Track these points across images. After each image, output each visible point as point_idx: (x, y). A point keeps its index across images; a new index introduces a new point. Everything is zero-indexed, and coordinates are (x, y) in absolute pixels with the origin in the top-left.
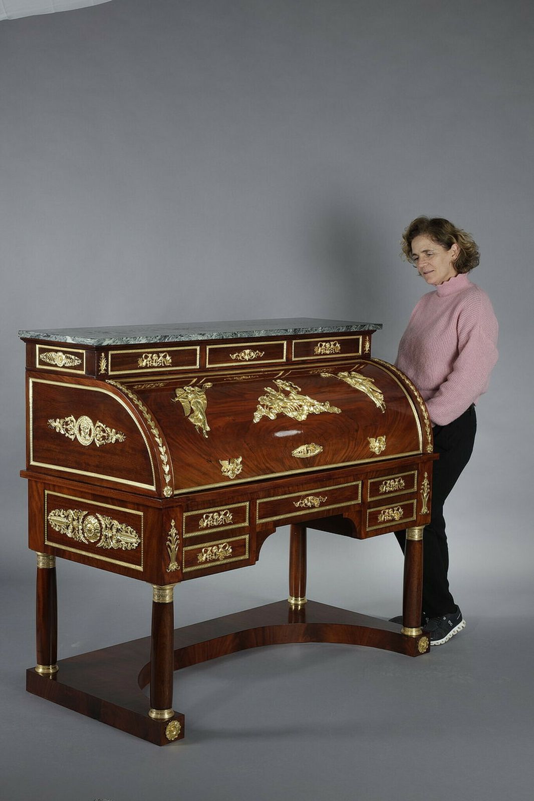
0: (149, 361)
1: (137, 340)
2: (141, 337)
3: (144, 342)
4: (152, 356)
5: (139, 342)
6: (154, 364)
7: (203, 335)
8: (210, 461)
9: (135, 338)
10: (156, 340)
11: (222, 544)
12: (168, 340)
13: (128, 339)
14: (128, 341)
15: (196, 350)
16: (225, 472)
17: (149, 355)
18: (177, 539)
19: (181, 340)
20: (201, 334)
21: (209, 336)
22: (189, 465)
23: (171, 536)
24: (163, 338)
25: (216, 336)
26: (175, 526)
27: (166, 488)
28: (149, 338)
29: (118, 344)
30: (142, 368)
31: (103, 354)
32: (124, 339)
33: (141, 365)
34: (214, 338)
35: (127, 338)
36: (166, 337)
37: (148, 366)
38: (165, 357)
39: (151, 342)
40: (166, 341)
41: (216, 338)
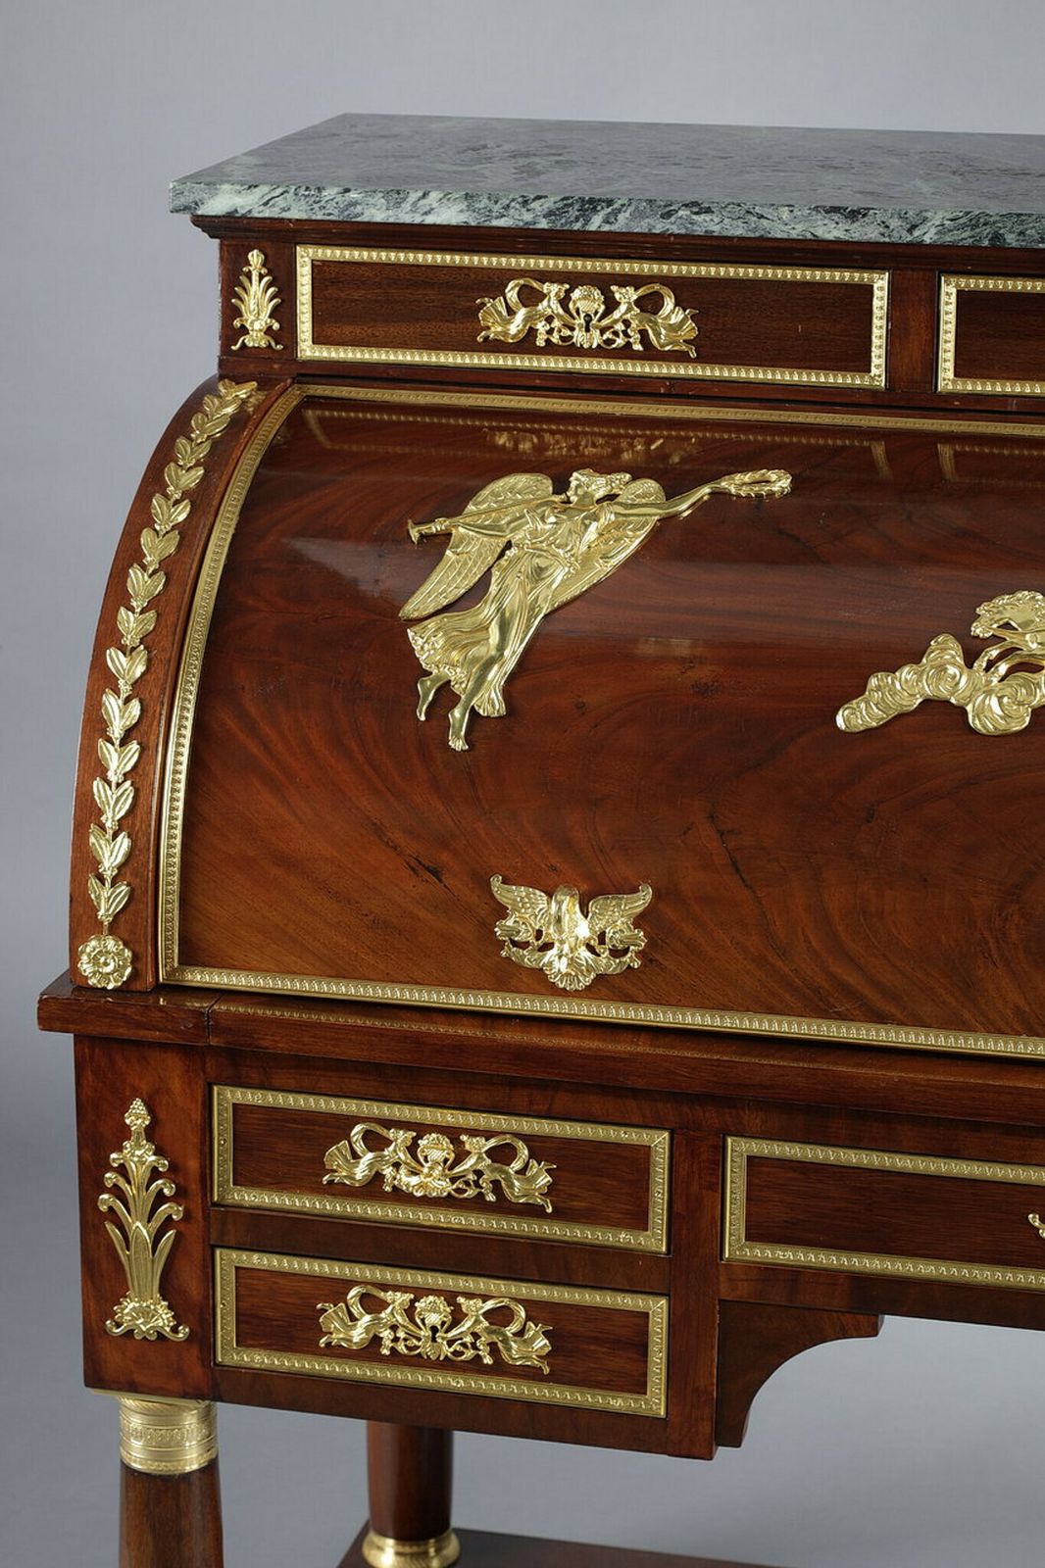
0: (549, 319)
1: (407, 206)
2: (434, 196)
3: (454, 222)
4: (568, 292)
5: (418, 220)
6: (579, 337)
7: (854, 215)
8: (435, 873)
9: (396, 196)
10: (528, 217)
11: (485, 1298)
12: (607, 221)
13: (353, 195)
14: (354, 204)
15: (867, 291)
16: (524, 945)
17: (546, 287)
18: (160, 1198)
19: (699, 231)
20: (835, 210)
21: (894, 223)
22: (289, 863)
23: (122, 1170)
24: (573, 212)
25: (942, 229)
26: (150, 1133)
27: (93, 943)
28: (484, 202)
29: (285, 215)
30: (496, 346)
31: (255, 258)
32: (330, 193)
33: (496, 331)
34: (928, 235)
35: (347, 190)
36: (591, 205)
37: (540, 342)
38: (649, 305)
39: (495, 223)
40: (593, 227)
41: (948, 238)
